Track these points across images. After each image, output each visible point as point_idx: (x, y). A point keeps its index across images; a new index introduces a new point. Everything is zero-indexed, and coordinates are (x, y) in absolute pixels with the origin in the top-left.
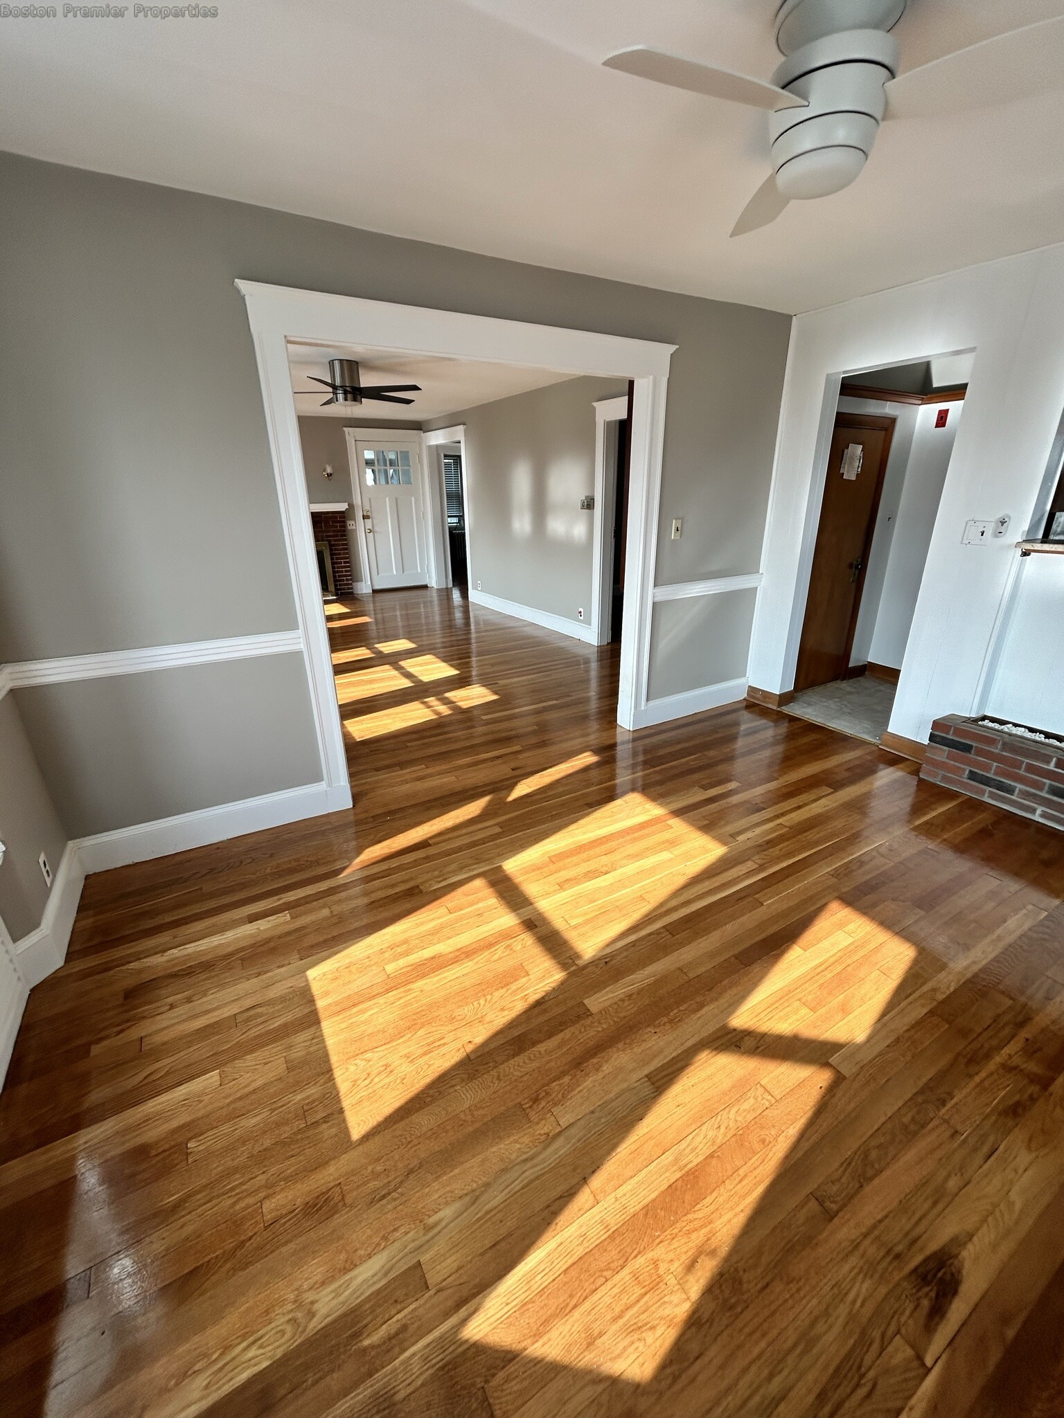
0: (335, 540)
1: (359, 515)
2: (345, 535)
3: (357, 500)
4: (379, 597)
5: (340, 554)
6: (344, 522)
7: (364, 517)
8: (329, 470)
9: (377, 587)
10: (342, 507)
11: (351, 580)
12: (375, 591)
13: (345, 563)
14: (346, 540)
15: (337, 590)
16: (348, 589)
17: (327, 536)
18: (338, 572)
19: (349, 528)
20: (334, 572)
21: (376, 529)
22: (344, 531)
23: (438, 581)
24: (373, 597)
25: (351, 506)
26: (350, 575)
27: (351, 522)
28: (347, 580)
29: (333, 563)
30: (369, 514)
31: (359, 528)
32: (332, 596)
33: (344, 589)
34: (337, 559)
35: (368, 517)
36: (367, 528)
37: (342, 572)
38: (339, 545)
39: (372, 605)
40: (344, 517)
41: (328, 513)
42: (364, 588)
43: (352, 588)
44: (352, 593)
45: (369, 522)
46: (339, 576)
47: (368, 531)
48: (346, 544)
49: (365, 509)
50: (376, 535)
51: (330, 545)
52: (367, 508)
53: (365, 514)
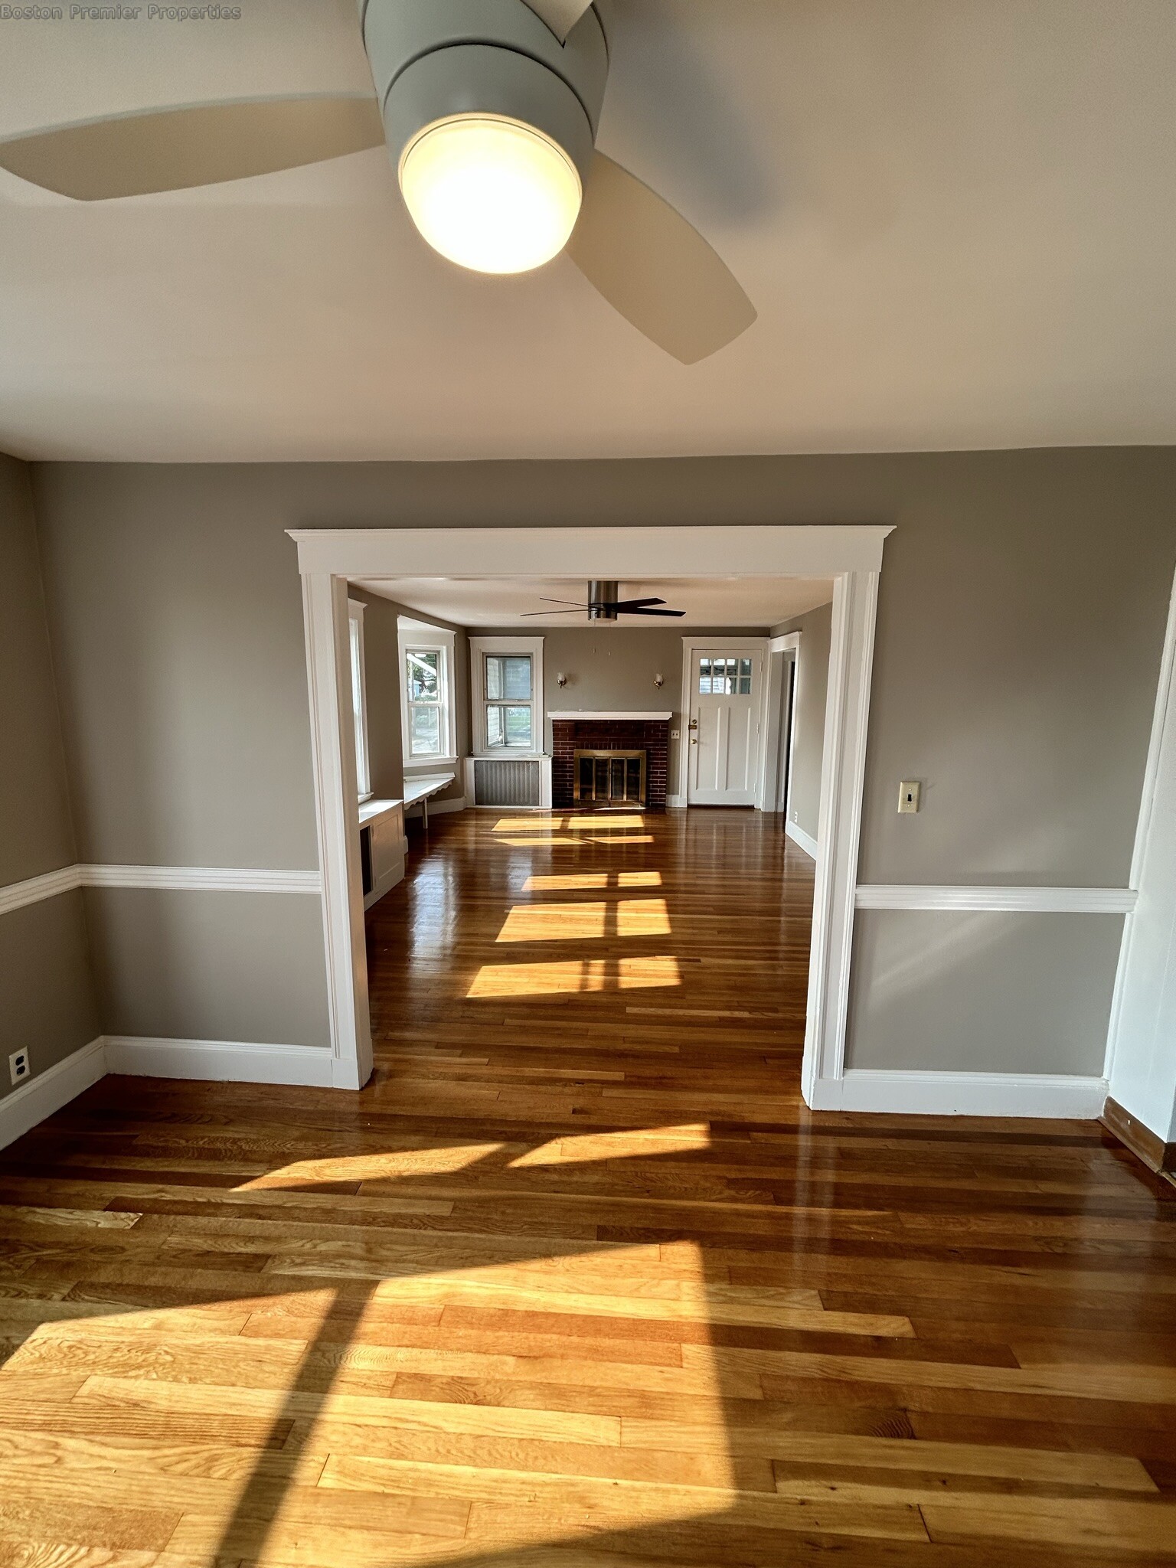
0: (654, 749)
1: (685, 724)
2: (666, 745)
3: (685, 709)
4: (694, 813)
5: (657, 763)
6: (666, 731)
7: (690, 727)
8: (659, 679)
9: (693, 802)
10: (666, 716)
11: (665, 791)
12: (690, 807)
13: (661, 773)
14: (666, 750)
15: (648, 800)
16: (661, 801)
17: (646, 745)
18: (652, 783)
19: (672, 737)
20: (648, 782)
21: (701, 740)
22: (666, 740)
23: (766, 804)
24: (688, 813)
25: (677, 716)
26: (665, 787)
27: (676, 732)
28: (661, 791)
29: (648, 773)
30: (696, 724)
31: (683, 738)
32: (642, 806)
33: (656, 800)
34: (654, 768)
35: (695, 727)
36: (692, 738)
37: (657, 782)
38: (658, 754)
39: (685, 823)
40: (667, 726)
41: (651, 721)
42: (678, 801)
43: (664, 801)
44: (664, 806)
45: (694, 732)
46: (653, 787)
47: (692, 742)
48: (665, 754)
49: (692, 719)
50: (701, 746)
51: (648, 754)
52: (695, 717)
53: (692, 724)
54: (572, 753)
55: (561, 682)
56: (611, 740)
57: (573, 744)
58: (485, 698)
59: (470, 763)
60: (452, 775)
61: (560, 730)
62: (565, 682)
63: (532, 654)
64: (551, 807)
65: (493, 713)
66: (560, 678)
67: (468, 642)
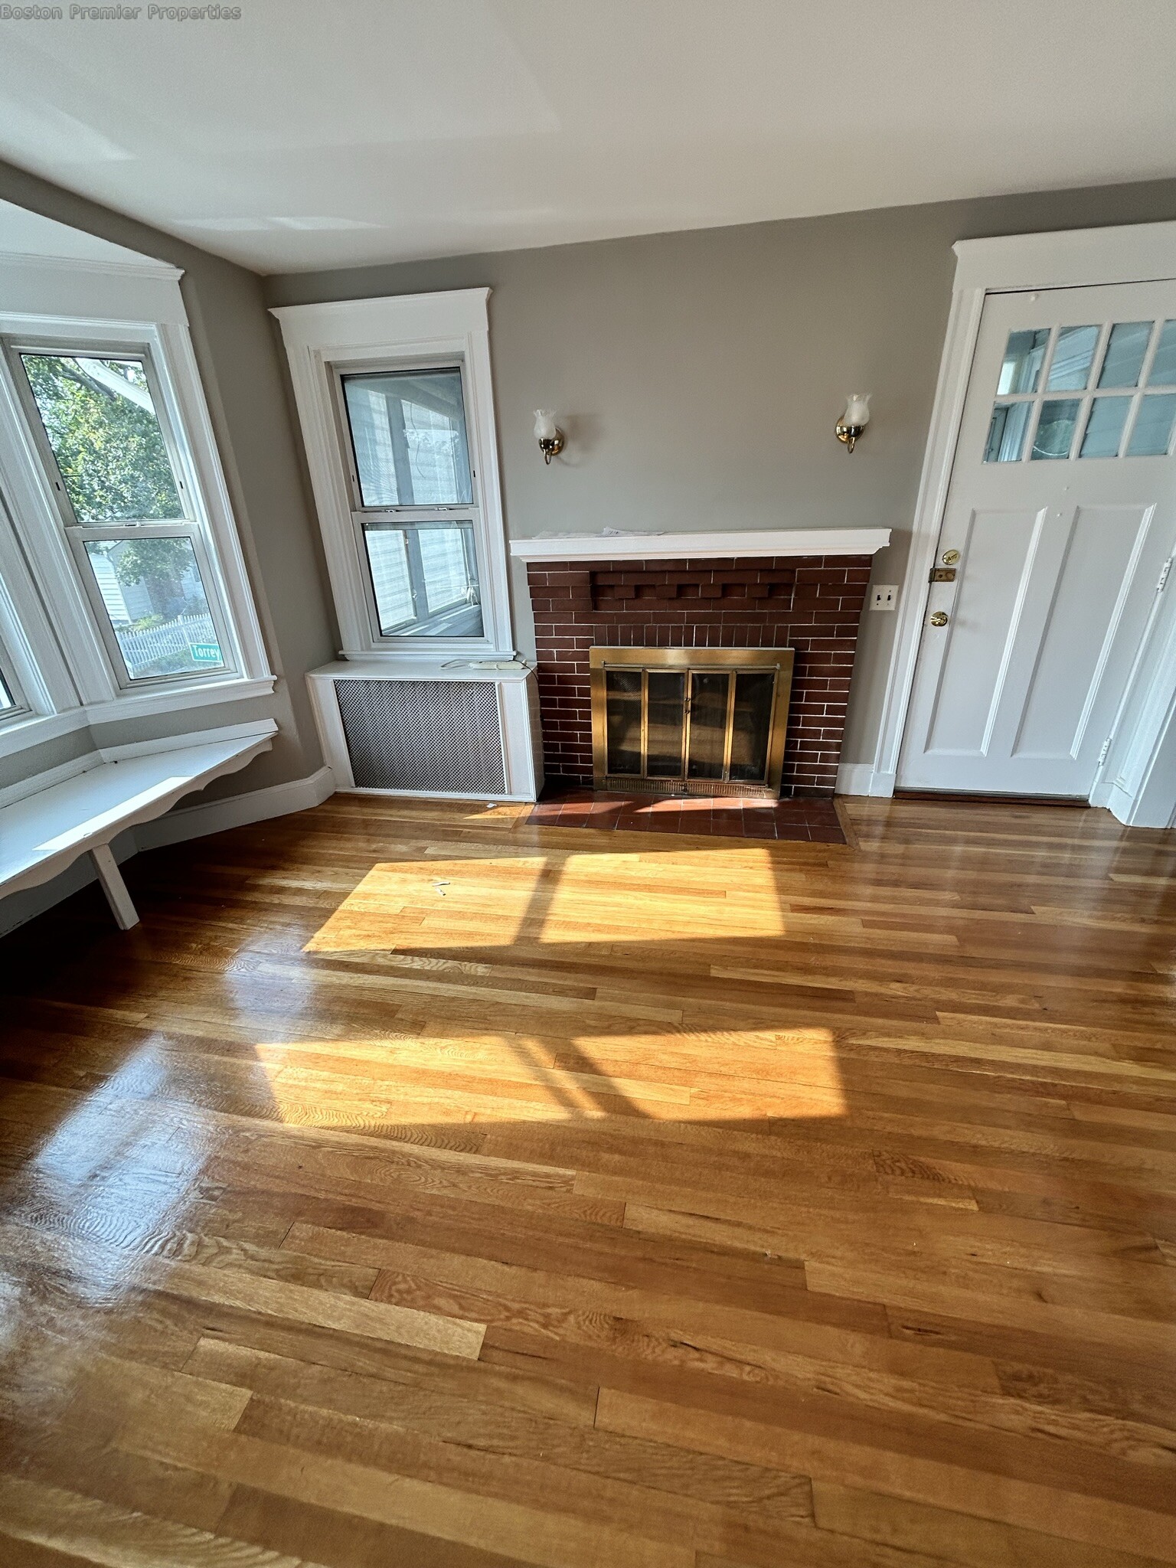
0: (817, 645)
1: (920, 565)
2: (855, 631)
3: (926, 520)
4: (915, 817)
5: (822, 684)
6: (860, 589)
7: (936, 576)
8: (856, 414)
9: (914, 783)
10: (867, 541)
11: (837, 759)
12: (904, 796)
13: (830, 709)
14: (853, 645)
15: (787, 780)
16: (821, 781)
17: (796, 631)
18: (803, 734)
19: (876, 606)
20: (790, 733)
21: (962, 614)
22: (856, 617)
24: (895, 813)
25: (901, 539)
26: (838, 747)
27: (886, 592)
28: (824, 758)
29: (794, 710)
30: (956, 565)
31: (908, 610)
32: (769, 798)
33: (811, 781)
34: (811, 697)
35: (948, 575)
36: (935, 608)
37: (817, 734)
38: (826, 658)
40: (867, 576)
41: (816, 560)
42: (870, 781)
43: (833, 782)
44: (829, 794)
45: (945, 592)
46: (804, 745)
47: (930, 618)
48: (850, 659)
49: (946, 547)
50: (959, 632)
51: (800, 658)
52: (955, 541)
53: (941, 565)
54: (586, 656)
55: (547, 444)
56: (692, 619)
57: (589, 631)
58: (356, 503)
59: (323, 684)
60: (268, 727)
61: (553, 591)
62: (561, 437)
63: (461, 357)
64: (533, 798)
65: (384, 546)
66: (543, 429)
67: (274, 327)
